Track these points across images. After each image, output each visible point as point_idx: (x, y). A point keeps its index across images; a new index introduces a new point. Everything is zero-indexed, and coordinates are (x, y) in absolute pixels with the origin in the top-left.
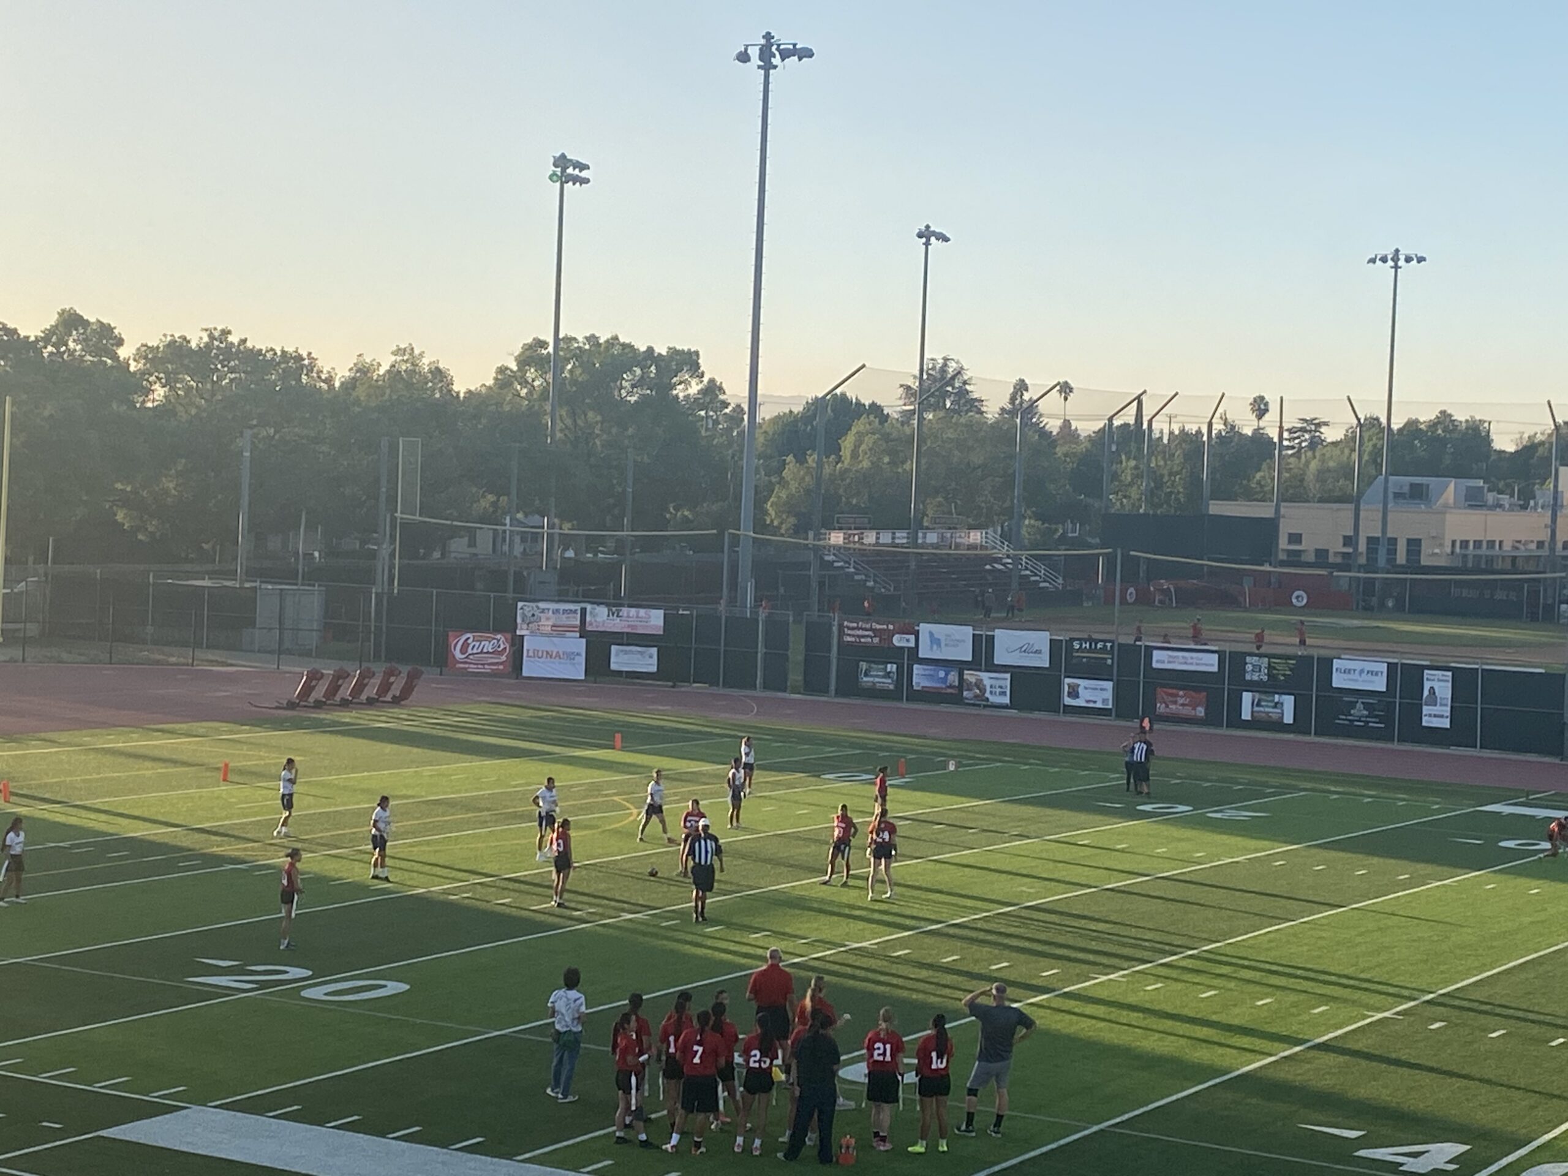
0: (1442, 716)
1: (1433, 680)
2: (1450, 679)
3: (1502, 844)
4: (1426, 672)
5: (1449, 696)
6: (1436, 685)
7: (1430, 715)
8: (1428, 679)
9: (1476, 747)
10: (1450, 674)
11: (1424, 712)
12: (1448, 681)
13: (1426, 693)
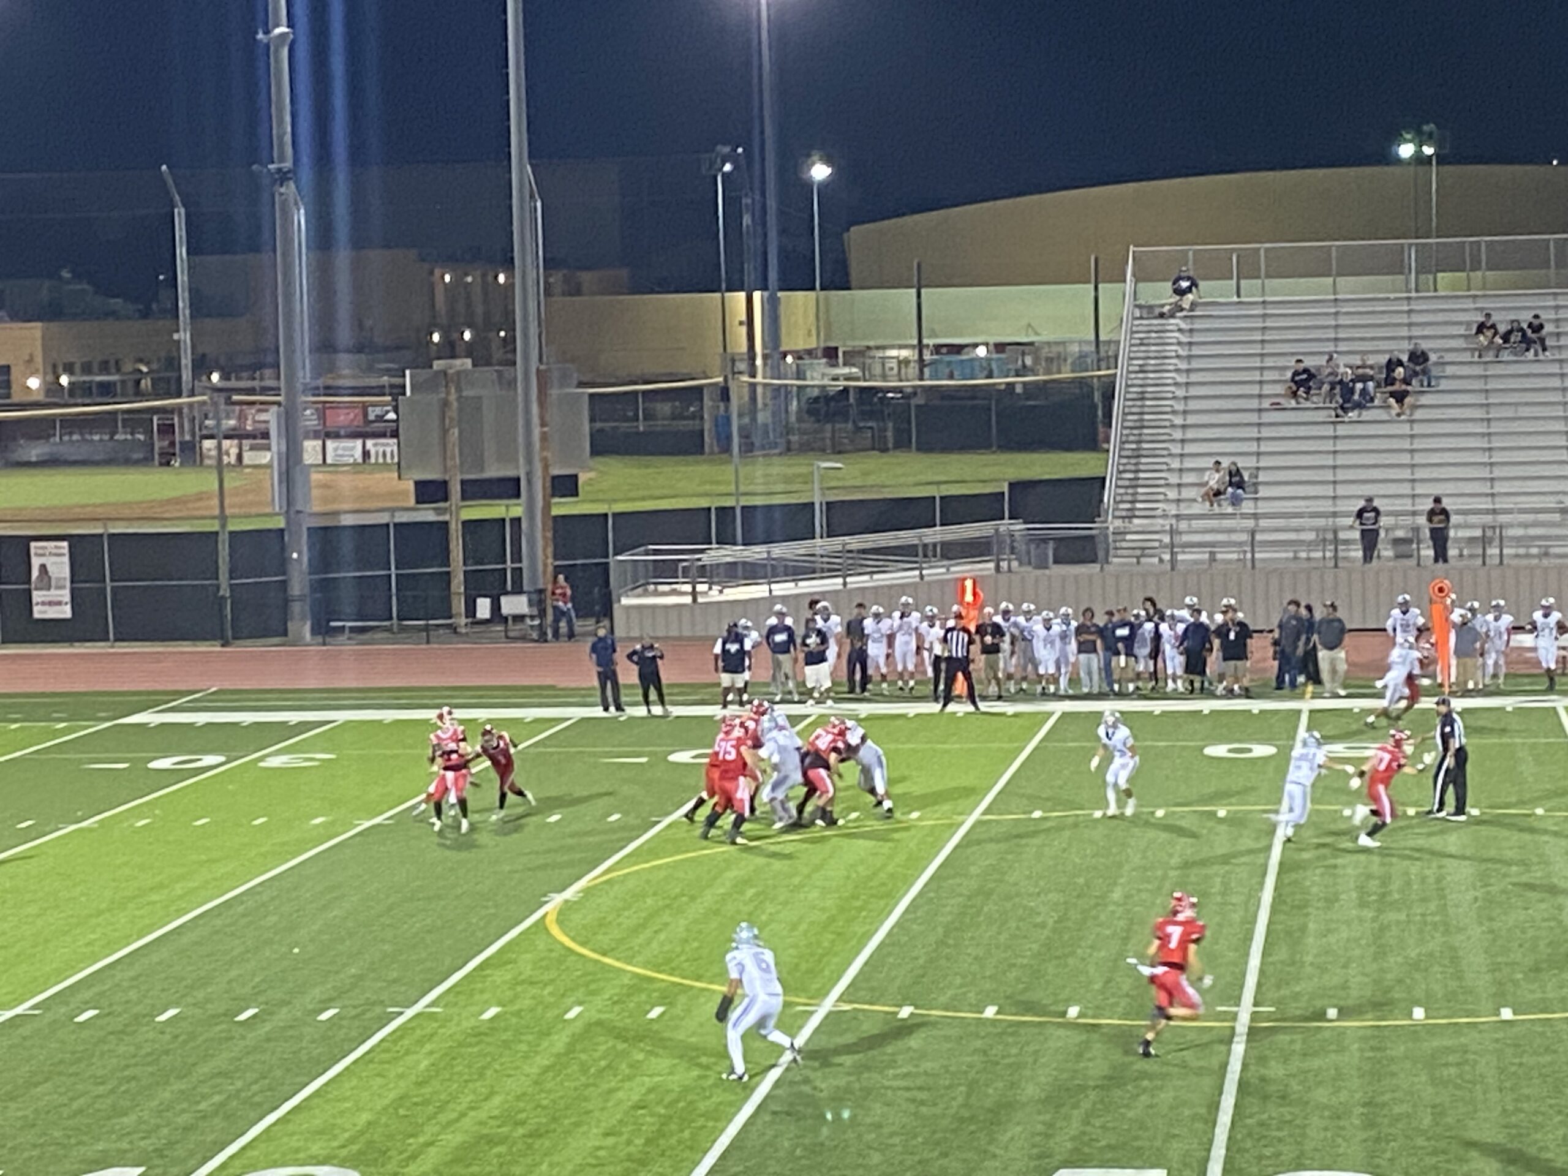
0: (59, 603)
1: (43, 555)
2: (66, 551)
3: (152, 765)
4: (33, 544)
5: (66, 572)
6: (49, 561)
7: (43, 603)
8: (36, 555)
9: (107, 640)
10: (65, 544)
11: (34, 601)
12: (63, 555)
13: (35, 573)
